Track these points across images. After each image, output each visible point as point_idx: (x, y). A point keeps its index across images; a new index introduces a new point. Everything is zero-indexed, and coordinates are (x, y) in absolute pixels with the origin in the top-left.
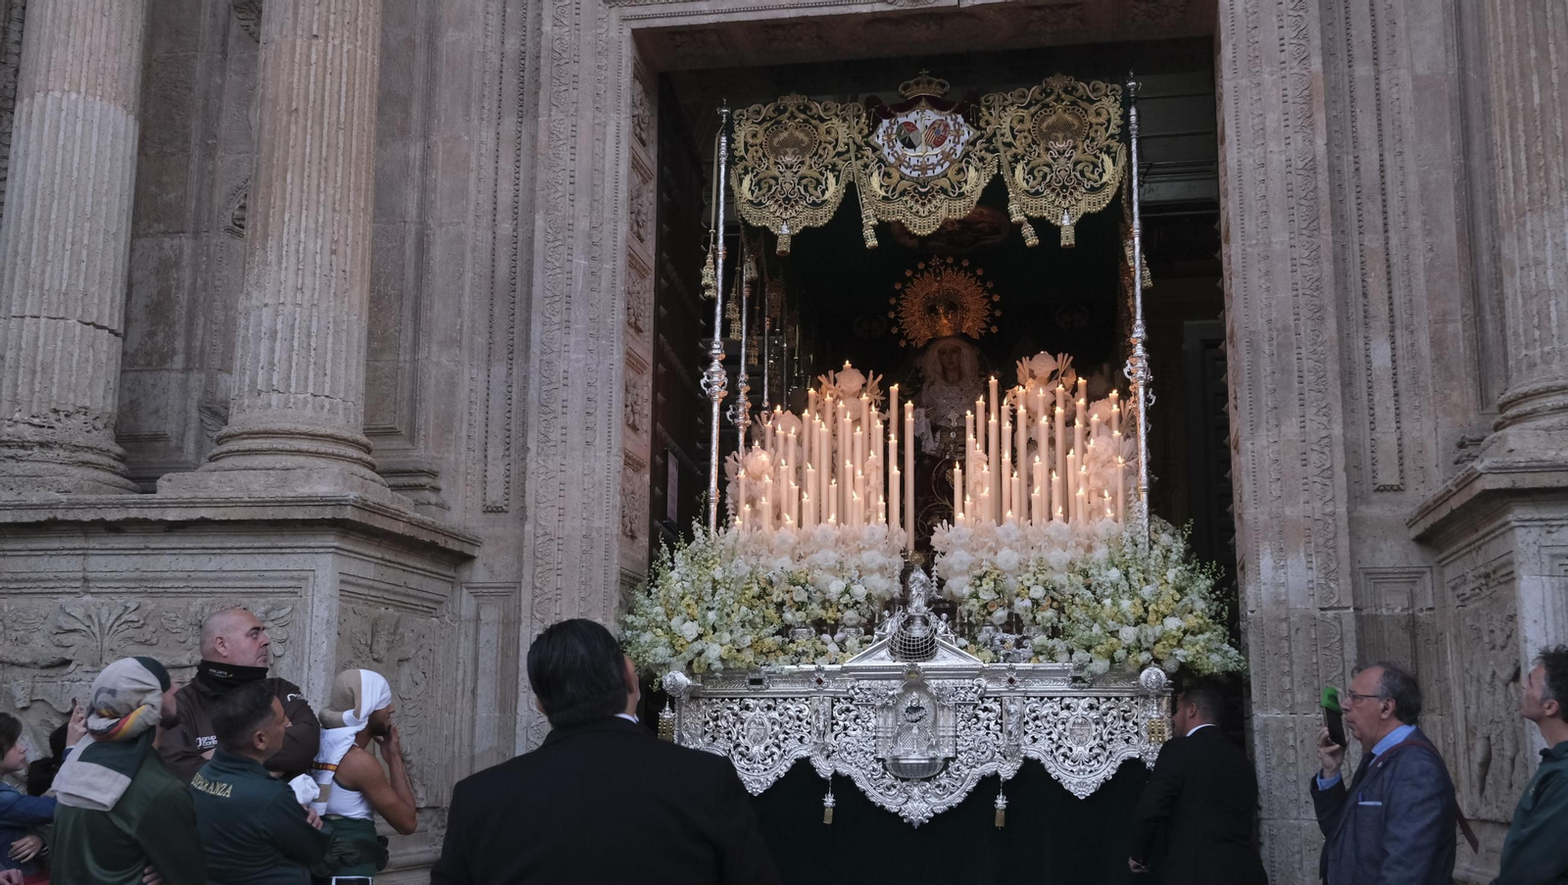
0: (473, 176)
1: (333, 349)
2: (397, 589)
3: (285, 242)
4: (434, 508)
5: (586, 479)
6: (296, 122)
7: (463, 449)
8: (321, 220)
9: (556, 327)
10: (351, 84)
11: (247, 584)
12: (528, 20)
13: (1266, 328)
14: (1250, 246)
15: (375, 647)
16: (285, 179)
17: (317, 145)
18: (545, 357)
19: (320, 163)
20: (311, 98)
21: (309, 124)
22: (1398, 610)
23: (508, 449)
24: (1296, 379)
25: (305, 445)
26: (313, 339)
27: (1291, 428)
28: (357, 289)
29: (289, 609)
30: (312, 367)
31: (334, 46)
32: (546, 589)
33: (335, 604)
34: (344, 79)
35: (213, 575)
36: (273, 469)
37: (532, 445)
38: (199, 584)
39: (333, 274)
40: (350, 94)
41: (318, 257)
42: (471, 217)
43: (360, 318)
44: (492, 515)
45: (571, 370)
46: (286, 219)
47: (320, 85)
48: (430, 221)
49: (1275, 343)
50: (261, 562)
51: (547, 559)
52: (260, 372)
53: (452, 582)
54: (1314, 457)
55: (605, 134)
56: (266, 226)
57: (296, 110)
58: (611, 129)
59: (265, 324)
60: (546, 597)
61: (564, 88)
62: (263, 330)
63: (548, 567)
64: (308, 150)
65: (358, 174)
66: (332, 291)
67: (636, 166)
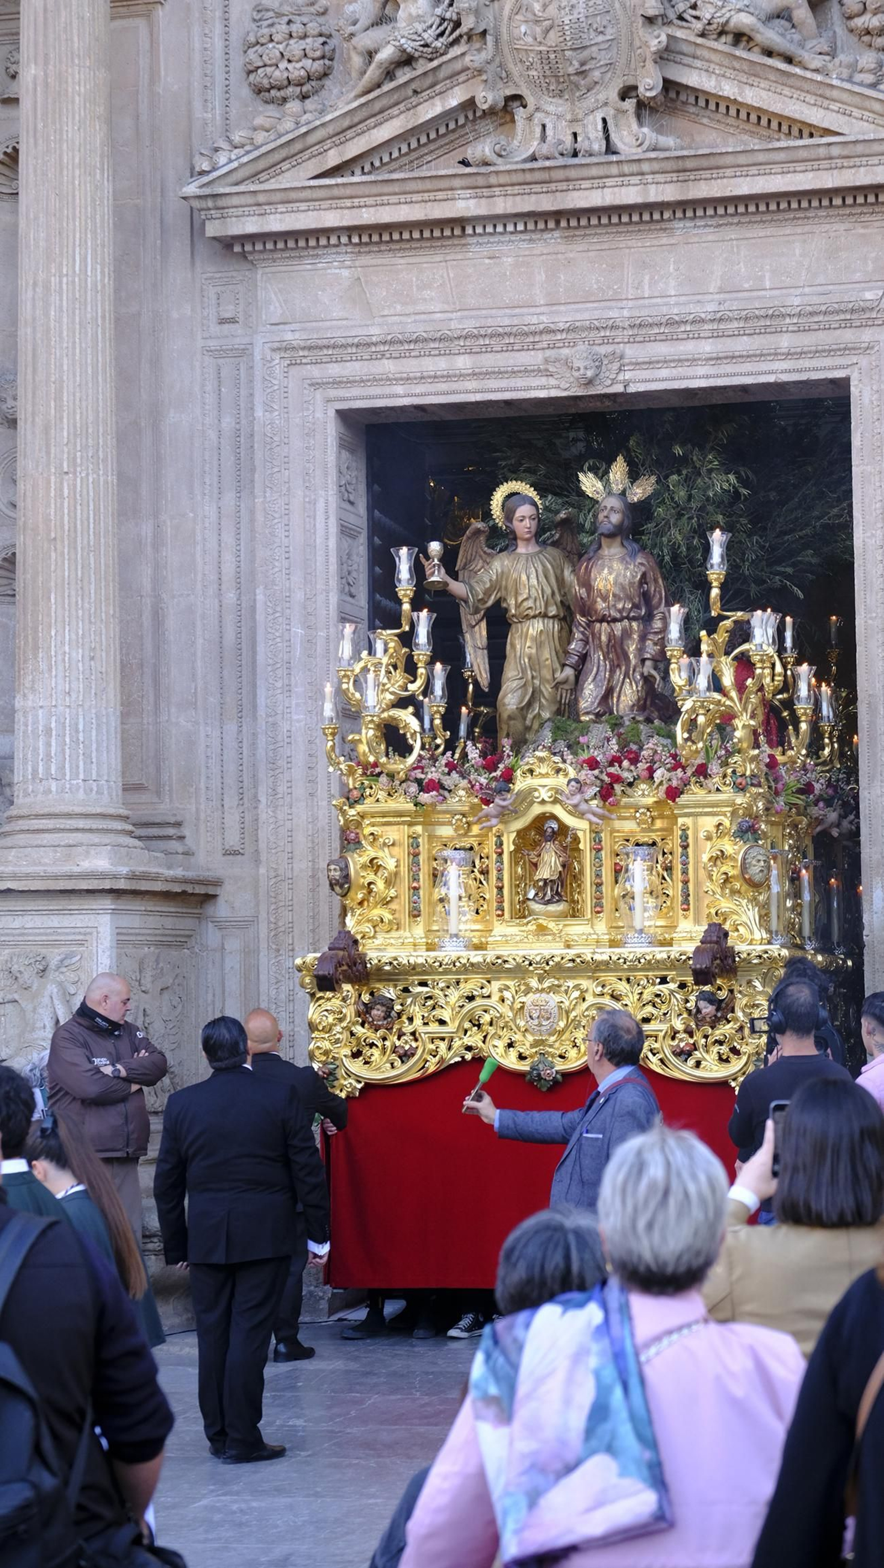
0: (199, 548)
1: (97, 740)
2: (157, 932)
3: (53, 653)
4: (181, 857)
5: (310, 826)
6: (56, 549)
7: (203, 799)
8: (81, 632)
9: (279, 691)
10: (97, 511)
11: (44, 938)
12: (242, 399)
14: (871, 618)
15: (142, 981)
16: (49, 598)
17: (73, 568)
18: (270, 719)
19: (77, 583)
20: (66, 528)
21: (66, 551)
23: (242, 799)
25: (81, 824)
26: (81, 735)
28: (112, 686)
29: (79, 957)
30: (81, 757)
31: (82, 478)
32: (280, 924)
33: (115, 950)
34: (91, 507)
35: (18, 931)
36: (58, 846)
37: (263, 799)
38: (7, 939)
39: (93, 677)
40: (97, 518)
41: (80, 664)
42: (199, 586)
43: (115, 709)
44: (231, 857)
45: (293, 729)
46: (53, 634)
47: (72, 514)
48: (164, 596)
50: (55, 921)
51: (280, 897)
52: (41, 764)
53: (199, 917)
55: (315, 511)
56: (35, 640)
57: (55, 539)
58: (321, 505)
59: (41, 723)
60: (280, 930)
61: (276, 470)
62: (41, 728)
63: (281, 904)
64: (66, 574)
65: (107, 586)
66: (93, 691)
67: (346, 531)
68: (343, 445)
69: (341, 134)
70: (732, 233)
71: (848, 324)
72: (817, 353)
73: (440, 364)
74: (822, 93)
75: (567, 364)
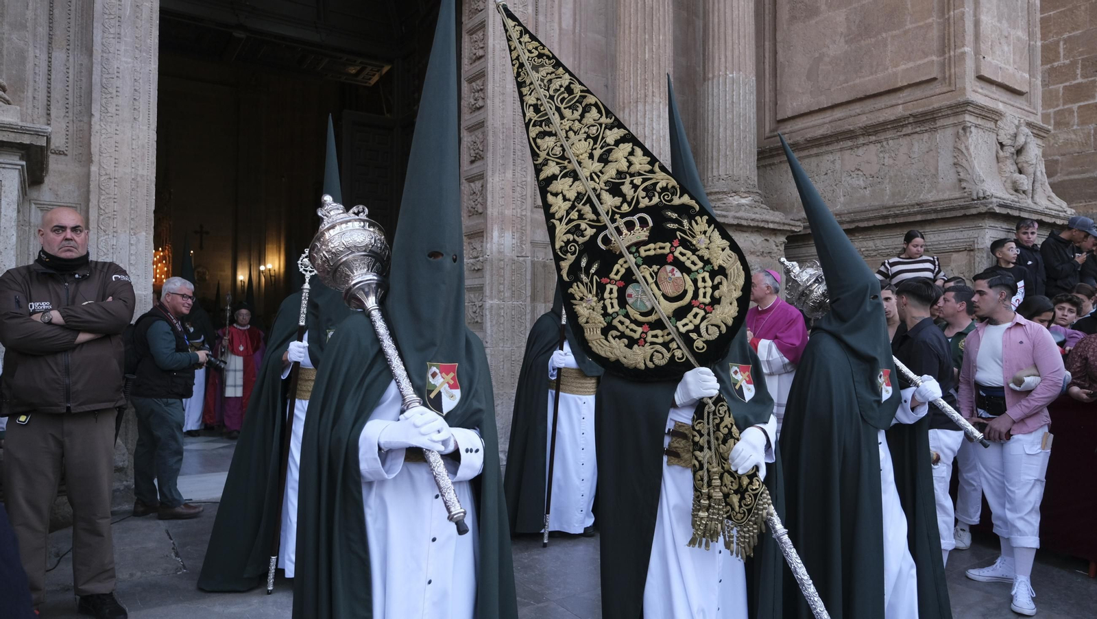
5: (134, 142)
7: (30, 106)
9: (112, 36)
13: (501, 127)
18: (104, 55)
22: (541, 259)
23: (67, 112)
24: (512, 153)
27: (509, 175)
32: (107, 211)
37: (96, 113)
44: (55, 156)
45: (122, 68)
49: (505, 134)
51: (107, 190)
54: (519, 189)
60: (107, 215)
63: (108, 196)
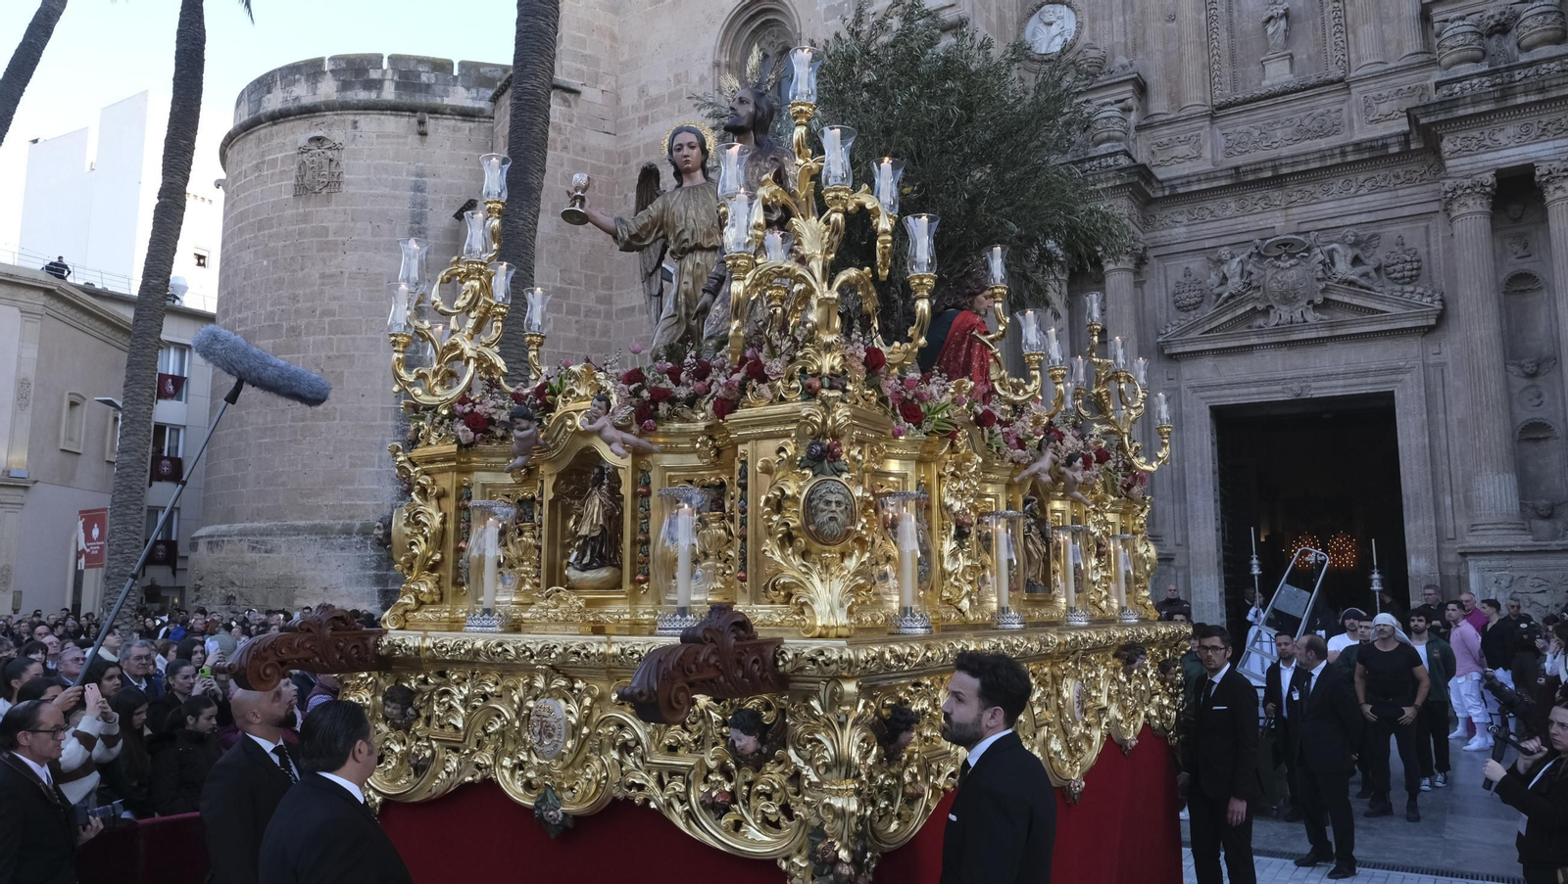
5: (1207, 536)
13: (1413, 492)
18: (1191, 503)
24: (1421, 508)
27: (1420, 522)
45: (1199, 506)
49: (1416, 498)
54: (1427, 531)
55: (1203, 435)
58: (1205, 434)
61: (1190, 425)
67: (1213, 444)
68: (1211, 417)
69: (1210, 319)
70: (1348, 346)
71: (1394, 373)
72: (1382, 383)
73: (1246, 391)
74: (1382, 299)
75: (1291, 389)
